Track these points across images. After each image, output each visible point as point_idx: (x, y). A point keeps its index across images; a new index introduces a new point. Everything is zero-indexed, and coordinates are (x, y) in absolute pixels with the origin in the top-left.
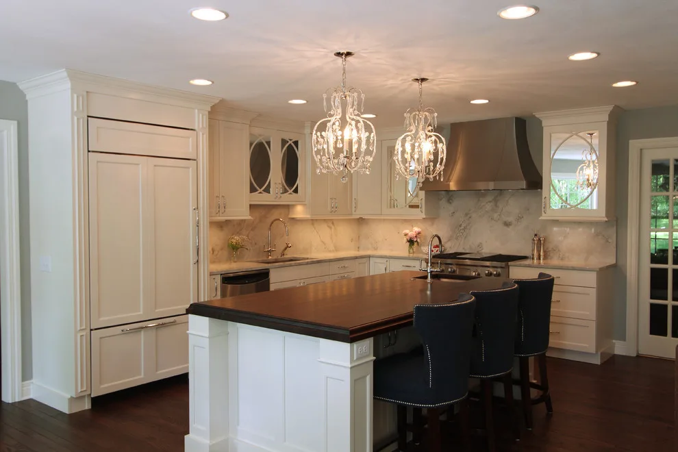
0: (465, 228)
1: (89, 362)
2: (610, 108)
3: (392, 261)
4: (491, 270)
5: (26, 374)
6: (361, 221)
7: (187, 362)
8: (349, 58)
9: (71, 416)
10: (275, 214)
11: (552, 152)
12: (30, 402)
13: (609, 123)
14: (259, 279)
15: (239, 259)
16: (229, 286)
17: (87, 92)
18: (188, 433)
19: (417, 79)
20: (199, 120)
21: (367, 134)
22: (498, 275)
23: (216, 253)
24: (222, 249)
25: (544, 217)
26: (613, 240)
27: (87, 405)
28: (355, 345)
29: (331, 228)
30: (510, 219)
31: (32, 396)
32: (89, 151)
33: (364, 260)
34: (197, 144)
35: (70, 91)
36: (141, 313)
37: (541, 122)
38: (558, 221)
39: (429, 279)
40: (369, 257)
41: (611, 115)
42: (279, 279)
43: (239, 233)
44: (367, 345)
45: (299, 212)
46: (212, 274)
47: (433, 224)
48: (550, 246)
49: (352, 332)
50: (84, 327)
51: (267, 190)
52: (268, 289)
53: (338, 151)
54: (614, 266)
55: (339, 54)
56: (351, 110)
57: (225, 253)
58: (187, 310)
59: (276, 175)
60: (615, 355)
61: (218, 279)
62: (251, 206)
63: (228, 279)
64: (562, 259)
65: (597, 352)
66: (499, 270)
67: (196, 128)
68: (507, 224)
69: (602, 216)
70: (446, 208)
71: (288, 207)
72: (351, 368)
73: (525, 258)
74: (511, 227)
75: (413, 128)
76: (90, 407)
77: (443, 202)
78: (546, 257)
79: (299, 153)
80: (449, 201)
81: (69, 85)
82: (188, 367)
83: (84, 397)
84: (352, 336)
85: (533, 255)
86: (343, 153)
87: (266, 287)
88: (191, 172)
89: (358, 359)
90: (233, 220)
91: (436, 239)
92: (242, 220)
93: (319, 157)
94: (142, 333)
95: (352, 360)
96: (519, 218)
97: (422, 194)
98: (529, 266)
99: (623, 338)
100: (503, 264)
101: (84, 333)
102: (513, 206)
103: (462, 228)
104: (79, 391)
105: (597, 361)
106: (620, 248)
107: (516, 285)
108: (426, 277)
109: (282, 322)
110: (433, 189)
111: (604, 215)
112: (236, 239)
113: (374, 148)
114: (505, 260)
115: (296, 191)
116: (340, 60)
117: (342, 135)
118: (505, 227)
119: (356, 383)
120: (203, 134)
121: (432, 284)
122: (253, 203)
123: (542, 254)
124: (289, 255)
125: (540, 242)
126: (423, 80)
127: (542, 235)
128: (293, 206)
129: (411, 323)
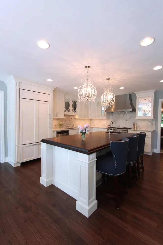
0: (116, 121)
1: (20, 153)
2: (155, 90)
3: (98, 129)
4: (123, 131)
5: (6, 155)
6: (91, 119)
7: (41, 154)
8: (89, 69)
9: (15, 167)
10: (71, 117)
11: (139, 102)
12: (7, 162)
13: (154, 94)
14: (66, 132)
15: (62, 128)
16: (60, 134)
17: (20, 82)
18: (41, 177)
19: (107, 79)
20: (51, 92)
21: (94, 90)
22: (125, 132)
23: (56, 126)
24: (58, 125)
25: (136, 118)
26: (154, 124)
27: (19, 165)
28: (90, 155)
29: (84, 121)
30: (128, 119)
31: (7, 161)
32: (20, 98)
33: (92, 128)
34: (50, 98)
35: (14, 82)
36: (34, 140)
37: (136, 95)
38: (139, 119)
39: (110, 133)
40: (93, 128)
41: (155, 92)
42: (71, 133)
43: (62, 121)
44: (94, 155)
45: (77, 117)
46: (54, 131)
47: (108, 120)
48: (138, 125)
49: (89, 151)
50: (18, 144)
51: (69, 111)
52: (68, 135)
53: (86, 94)
54: (154, 131)
55: (86, 67)
56: (90, 83)
57: (59, 126)
58: (41, 141)
59: (71, 108)
60: (154, 153)
61: (56, 132)
62: (65, 115)
63: (58, 132)
64: (140, 129)
65: (151, 152)
66: (125, 131)
67: (50, 94)
68: (126, 120)
69: (152, 118)
70: (111, 117)
71: (74, 116)
72: (89, 163)
73: (131, 128)
74: (127, 121)
75: (106, 92)
76: (20, 165)
77: (111, 115)
78: (136, 128)
79: (77, 103)
80: (112, 115)
81: (14, 80)
82: (41, 156)
83: (19, 162)
84: (89, 152)
85: (133, 128)
86: (87, 95)
87: (68, 134)
88: (48, 105)
89: (91, 160)
90: (61, 118)
91: (112, 122)
92: (63, 118)
93: (80, 96)
94: (35, 146)
95: (89, 161)
96: (130, 119)
97: (106, 113)
98: (132, 130)
99: (156, 148)
100: (126, 130)
101: (18, 146)
102: (128, 116)
103: (115, 121)
104: (17, 161)
105: (151, 154)
106: (156, 126)
107: (138, 136)
108: (109, 133)
109: (66, 146)
110: (109, 111)
111: (153, 118)
112: (61, 123)
113: (96, 94)
114: (127, 129)
115: (76, 112)
116: (86, 69)
117: (87, 90)
118: (126, 121)
119: (90, 168)
120: (52, 96)
121: (110, 134)
122: (65, 114)
123: (135, 127)
124: (74, 127)
125: (135, 125)
126: (109, 79)
127: (135, 123)
128: (76, 115)
129: (109, 146)
